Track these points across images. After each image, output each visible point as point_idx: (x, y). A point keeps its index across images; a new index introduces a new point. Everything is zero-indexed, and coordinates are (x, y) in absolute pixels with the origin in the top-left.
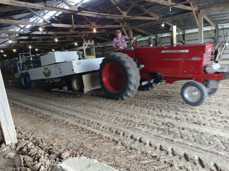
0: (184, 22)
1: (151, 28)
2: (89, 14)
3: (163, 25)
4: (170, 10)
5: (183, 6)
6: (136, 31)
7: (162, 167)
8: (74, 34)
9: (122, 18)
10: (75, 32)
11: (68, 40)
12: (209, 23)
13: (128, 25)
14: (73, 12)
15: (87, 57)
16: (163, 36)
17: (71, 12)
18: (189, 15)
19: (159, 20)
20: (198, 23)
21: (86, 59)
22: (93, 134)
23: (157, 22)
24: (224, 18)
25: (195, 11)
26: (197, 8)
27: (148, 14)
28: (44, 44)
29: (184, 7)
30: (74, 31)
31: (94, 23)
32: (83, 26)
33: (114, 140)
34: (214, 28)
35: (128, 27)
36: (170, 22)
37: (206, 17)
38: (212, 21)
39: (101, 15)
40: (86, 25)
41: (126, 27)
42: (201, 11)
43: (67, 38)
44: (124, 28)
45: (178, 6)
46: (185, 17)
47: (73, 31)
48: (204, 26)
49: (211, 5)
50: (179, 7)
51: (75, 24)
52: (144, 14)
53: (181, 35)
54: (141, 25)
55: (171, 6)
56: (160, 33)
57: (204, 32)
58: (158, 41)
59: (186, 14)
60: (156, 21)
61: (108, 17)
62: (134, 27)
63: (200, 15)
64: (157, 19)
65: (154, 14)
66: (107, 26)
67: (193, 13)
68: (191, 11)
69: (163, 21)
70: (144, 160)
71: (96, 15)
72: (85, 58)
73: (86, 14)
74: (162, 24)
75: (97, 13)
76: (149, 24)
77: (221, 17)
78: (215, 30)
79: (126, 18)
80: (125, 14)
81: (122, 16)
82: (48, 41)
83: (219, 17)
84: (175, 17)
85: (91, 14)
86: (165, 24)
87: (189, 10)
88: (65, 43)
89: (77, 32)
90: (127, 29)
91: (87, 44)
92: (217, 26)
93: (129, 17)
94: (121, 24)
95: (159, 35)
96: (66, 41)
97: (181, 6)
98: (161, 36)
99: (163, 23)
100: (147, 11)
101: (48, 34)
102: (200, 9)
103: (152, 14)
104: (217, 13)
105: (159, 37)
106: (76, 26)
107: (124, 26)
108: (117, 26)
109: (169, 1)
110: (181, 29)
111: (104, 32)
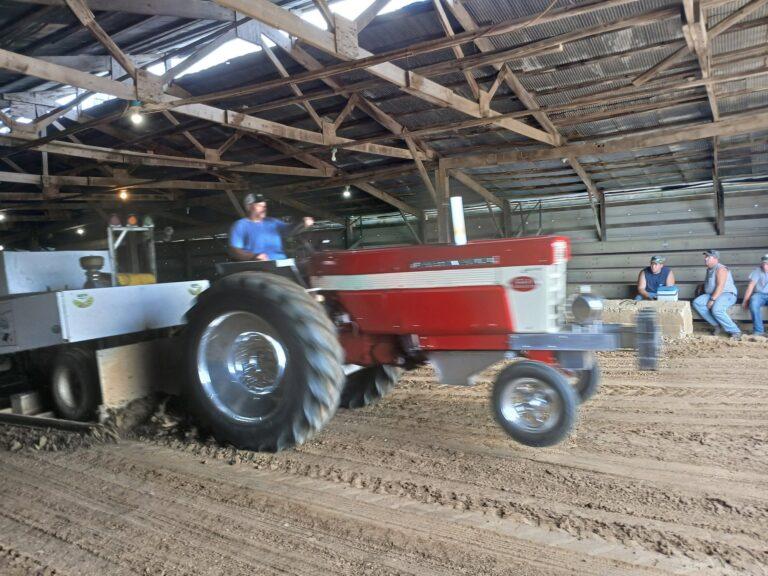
0: (410, 187)
1: (326, 198)
2: (81, 151)
3: (347, 194)
4: (334, 159)
5: (381, 146)
8: (61, 201)
9: (204, 167)
10: (63, 195)
11: (53, 217)
12: (480, 195)
13: (247, 182)
14: (22, 143)
15: (122, 278)
16: (364, 223)
17: (15, 141)
18: (411, 170)
19: (335, 179)
20: (434, 194)
21: (119, 285)
23: (329, 184)
24: (517, 184)
25: (423, 162)
26: (430, 153)
27: (295, 156)
29: (384, 150)
30: (61, 191)
31: (124, 171)
32: (82, 181)
34: (495, 209)
36: (372, 185)
37: (466, 177)
38: (489, 190)
39: (123, 155)
40: (92, 179)
41: (239, 189)
42: (442, 161)
43: (47, 210)
45: (361, 146)
46: (403, 174)
47: (58, 191)
49: (466, 146)
50: (367, 151)
51: (52, 172)
52: (283, 157)
53: (412, 222)
55: (334, 146)
56: (355, 213)
58: (351, 235)
59: (405, 167)
60: (328, 180)
61: (153, 163)
63: (441, 174)
64: (329, 175)
65: (318, 160)
66: (169, 184)
67: (417, 169)
68: (412, 161)
69: (347, 181)
71: (106, 155)
72: (114, 282)
73: (70, 150)
74: (344, 189)
75: (110, 150)
76: (309, 188)
77: (506, 180)
78: (501, 215)
79: (215, 168)
80: (213, 156)
81: (202, 160)
83: (502, 180)
85: (90, 152)
86: (353, 188)
87: (403, 157)
88: (42, 224)
91: (125, 231)
92: (506, 204)
93: (228, 163)
94: (220, 179)
95: (353, 218)
96: (42, 218)
97: (370, 149)
98: (359, 223)
99: (348, 187)
100: (289, 150)
102: (444, 156)
103: (309, 158)
104: (493, 168)
105: (354, 225)
106: (54, 179)
107: (231, 187)
108: (208, 185)
109: (329, 133)
110: (409, 205)
111: (171, 198)
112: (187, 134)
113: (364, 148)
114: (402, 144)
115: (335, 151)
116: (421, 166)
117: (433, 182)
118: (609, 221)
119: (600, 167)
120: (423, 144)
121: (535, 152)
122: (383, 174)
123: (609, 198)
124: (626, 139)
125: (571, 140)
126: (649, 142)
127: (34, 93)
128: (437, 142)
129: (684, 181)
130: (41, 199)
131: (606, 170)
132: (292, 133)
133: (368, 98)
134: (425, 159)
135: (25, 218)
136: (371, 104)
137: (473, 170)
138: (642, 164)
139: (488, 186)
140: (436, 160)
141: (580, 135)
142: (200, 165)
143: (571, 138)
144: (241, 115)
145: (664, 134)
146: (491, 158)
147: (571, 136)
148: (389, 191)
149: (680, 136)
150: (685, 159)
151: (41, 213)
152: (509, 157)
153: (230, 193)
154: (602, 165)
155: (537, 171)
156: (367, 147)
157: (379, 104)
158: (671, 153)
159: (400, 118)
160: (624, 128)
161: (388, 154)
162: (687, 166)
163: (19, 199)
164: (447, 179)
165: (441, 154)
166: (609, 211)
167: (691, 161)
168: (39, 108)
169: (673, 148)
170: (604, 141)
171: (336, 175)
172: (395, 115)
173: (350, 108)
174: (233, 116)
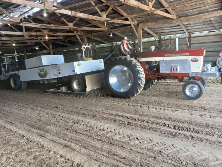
0: (131, 33)
1: (106, 37)
2: (32, 25)
3: (111, 36)
4: (105, 25)
5: (120, 20)
6: (91, 39)
7: (42, 153)
8: (30, 40)
10: (30, 38)
11: (29, 44)
12: (152, 35)
13: (82, 33)
14: (15, 23)
17: (13, 23)
19: (108, 31)
20: (137, 35)
22: (11, 132)
24: (164, 31)
25: (134, 25)
26: (136, 22)
27: (95, 24)
28: (5, 48)
29: (121, 22)
32: (35, 34)
33: (23, 136)
34: (157, 39)
35: (83, 35)
36: (119, 32)
37: (148, 29)
38: (155, 33)
39: (44, 26)
40: (37, 33)
41: (80, 35)
42: (140, 25)
44: (79, 36)
45: (114, 20)
46: (128, 29)
48: (143, 38)
49: (147, 20)
50: (116, 22)
51: (26, 31)
52: (91, 25)
54: (93, 34)
56: (115, 41)
57: (143, 43)
58: (114, 48)
59: (129, 27)
60: (106, 32)
61: (53, 28)
62: (89, 36)
63: (139, 29)
64: (106, 30)
65: (102, 25)
66: (60, 34)
67: (132, 27)
68: (130, 25)
69: (111, 32)
70: (34, 149)
71: (40, 26)
72: (84, 60)
73: (29, 25)
74: (110, 34)
75: (41, 24)
76: (100, 34)
77: (160, 30)
78: (159, 41)
79: (71, 29)
80: (71, 25)
81: (68, 27)
82: (8, 45)
83: (159, 30)
84: (120, 28)
86: (113, 34)
87: (127, 24)
88: (26, 46)
89: (32, 38)
90: (82, 37)
91: (86, 47)
92: (160, 37)
93: (75, 27)
94: (75, 32)
95: (114, 43)
97: (117, 21)
99: (112, 34)
100: (93, 23)
101: (2, 39)
102: (140, 23)
103: (100, 25)
104: (156, 26)
105: (115, 45)
106: (27, 33)
107: (78, 34)
108: (71, 34)
109: (104, 17)
110: (131, 38)
111: (61, 38)
112: (63, 18)
113: (115, 21)
114: (127, 19)
115: (106, 22)
116: (133, 26)
117: (137, 31)
118: (192, 42)
119: (189, 26)
120: (134, 19)
121: (168, 21)
122: (122, 29)
123: (192, 35)
124: (196, 17)
125: (179, 17)
126: (204, 17)
127: (19, 8)
128: (138, 19)
129: (216, 29)
130: (24, 39)
131: (191, 26)
132: (92, 17)
133: (116, 5)
134: (134, 24)
135: (21, 45)
136: (117, 7)
137: (150, 27)
138: (202, 24)
139: (155, 32)
140: (138, 24)
141: (182, 15)
142: (67, 28)
143: (179, 16)
144: (76, 12)
145: (209, 14)
146: (154, 23)
147: (180, 16)
148: (124, 34)
149: (214, 15)
150: (216, 22)
151: (26, 43)
152: (160, 23)
153: (77, 36)
154: (190, 25)
155: (169, 27)
156: (116, 21)
157: (119, 7)
158: (211, 21)
159: (126, 12)
160: (196, 13)
161: (122, 23)
162: (217, 24)
163: (18, 39)
164: (141, 30)
165: (140, 22)
166: (192, 39)
167: (218, 23)
168: (21, 12)
169: (212, 19)
170: (190, 17)
171: (108, 30)
172: (125, 11)
173: (110, 9)
174: (74, 13)
